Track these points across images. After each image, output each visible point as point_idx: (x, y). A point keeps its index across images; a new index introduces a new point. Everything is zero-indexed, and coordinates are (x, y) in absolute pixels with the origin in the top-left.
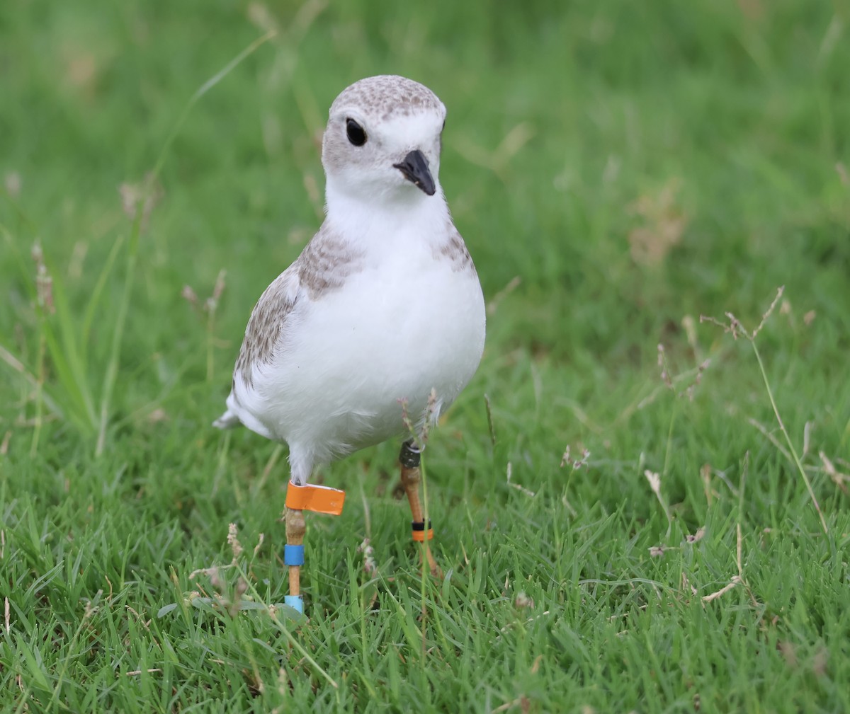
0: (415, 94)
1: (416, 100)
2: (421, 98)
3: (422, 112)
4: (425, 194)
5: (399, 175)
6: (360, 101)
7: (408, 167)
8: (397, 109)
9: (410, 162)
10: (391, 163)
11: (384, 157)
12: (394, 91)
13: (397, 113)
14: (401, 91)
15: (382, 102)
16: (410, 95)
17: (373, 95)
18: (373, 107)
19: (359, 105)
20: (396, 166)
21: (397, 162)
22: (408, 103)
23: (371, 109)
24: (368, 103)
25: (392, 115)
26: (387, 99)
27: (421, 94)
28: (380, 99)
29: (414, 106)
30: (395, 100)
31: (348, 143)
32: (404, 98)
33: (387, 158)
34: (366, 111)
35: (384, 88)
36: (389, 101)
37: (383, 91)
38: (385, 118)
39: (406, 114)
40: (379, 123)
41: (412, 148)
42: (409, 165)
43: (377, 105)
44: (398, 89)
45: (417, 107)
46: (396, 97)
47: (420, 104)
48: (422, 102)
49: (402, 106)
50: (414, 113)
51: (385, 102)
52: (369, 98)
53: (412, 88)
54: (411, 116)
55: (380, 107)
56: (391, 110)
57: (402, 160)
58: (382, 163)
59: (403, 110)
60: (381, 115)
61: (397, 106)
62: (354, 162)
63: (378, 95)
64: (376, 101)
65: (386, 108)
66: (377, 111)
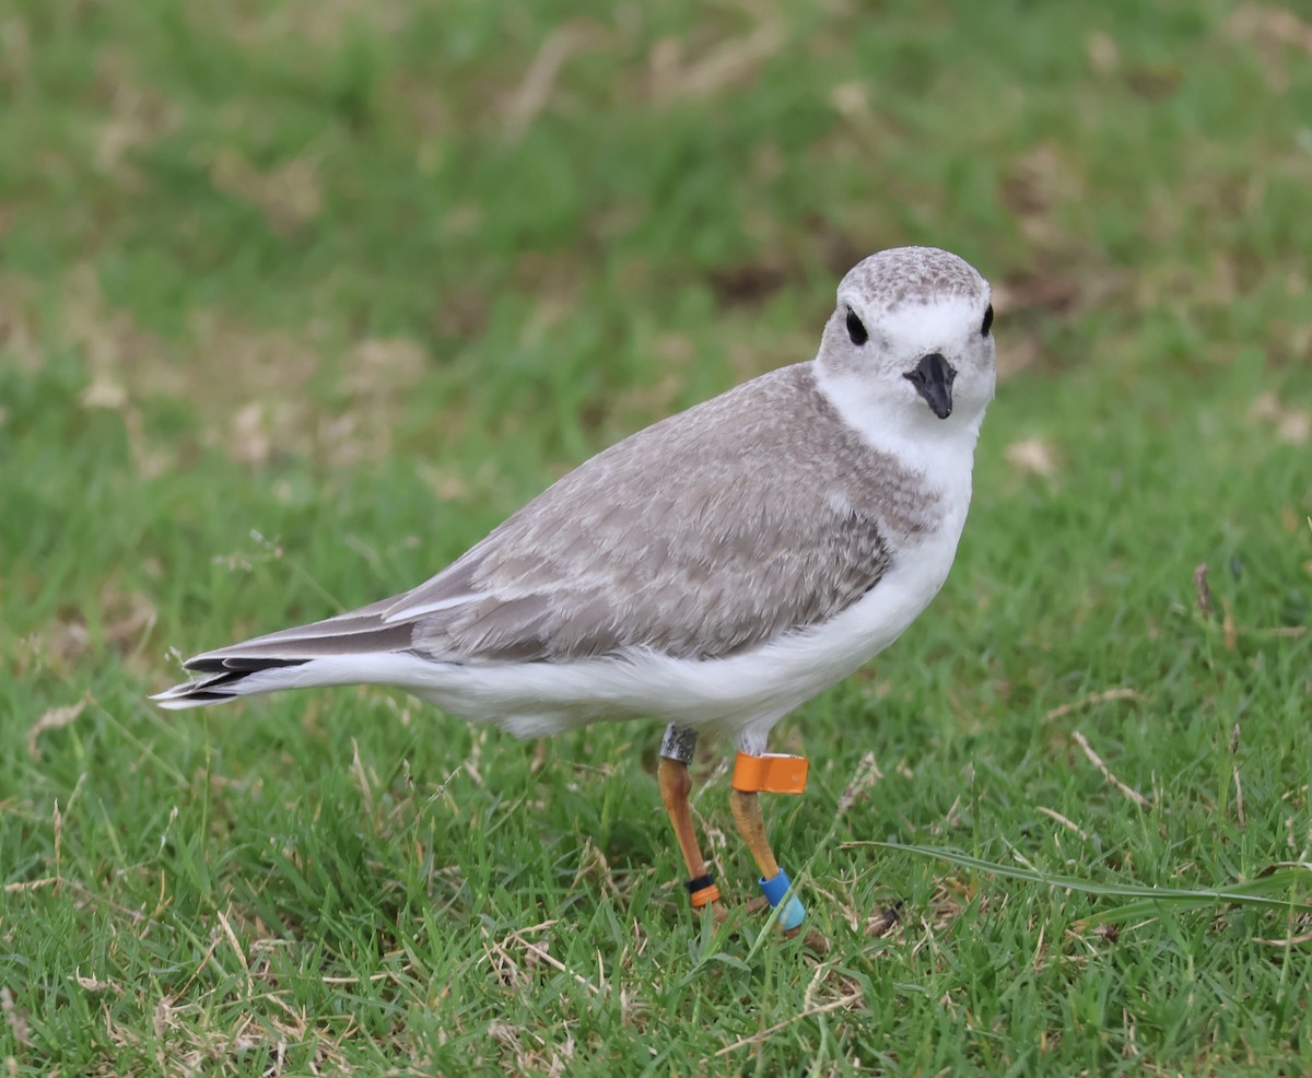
0: (942, 275)
1: (943, 282)
2: (952, 281)
3: (949, 300)
4: (936, 416)
5: (910, 387)
6: (863, 284)
7: (920, 378)
8: (910, 296)
9: (923, 370)
10: (899, 371)
11: (892, 364)
12: (913, 270)
13: (911, 300)
14: (923, 270)
15: (890, 284)
16: (935, 275)
17: (881, 275)
18: (877, 292)
19: (861, 288)
20: (907, 376)
21: (908, 369)
22: (930, 285)
23: (875, 296)
24: (872, 287)
25: (901, 304)
26: (898, 281)
27: (952, 276)
28: (889, 280)
29: (939, 290)
30: (910, 281)
31: (850, 341)
32: (924, 280)
33: (895, 365)
34: (867, 299)
35: (900, 264)
36: (901, 283)
37: (898, 268)
38: (891, 308)
39: (924, 302)
40: (882, 316)
41: (928, 351)
42: (921, 374)
43: (883, 290)
44: (920, 267)
45: (941, 293)
46: (912, 277)
47: (948, 289)
48: (952, 286)
49: (919, 291)
50: (936, 302)
51: (895, 284)
52: (875, 279)
53: (941, 266)
54: (931, 306)
55: (886, 293)
56: (901, 296)
57: (914, 367)
58: (889, 371)
59: (920, 297)
60: (886, 304)
61: (912, 290)
62: (856, 369)
63: (887, 275)
64: (883, 284)
65: (894, 294)
66: (882, 299)
